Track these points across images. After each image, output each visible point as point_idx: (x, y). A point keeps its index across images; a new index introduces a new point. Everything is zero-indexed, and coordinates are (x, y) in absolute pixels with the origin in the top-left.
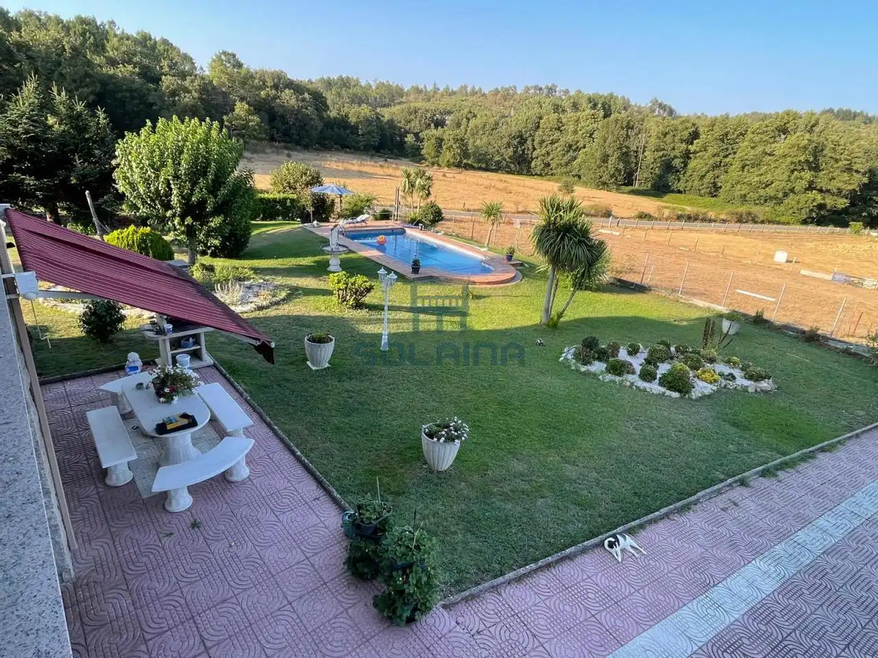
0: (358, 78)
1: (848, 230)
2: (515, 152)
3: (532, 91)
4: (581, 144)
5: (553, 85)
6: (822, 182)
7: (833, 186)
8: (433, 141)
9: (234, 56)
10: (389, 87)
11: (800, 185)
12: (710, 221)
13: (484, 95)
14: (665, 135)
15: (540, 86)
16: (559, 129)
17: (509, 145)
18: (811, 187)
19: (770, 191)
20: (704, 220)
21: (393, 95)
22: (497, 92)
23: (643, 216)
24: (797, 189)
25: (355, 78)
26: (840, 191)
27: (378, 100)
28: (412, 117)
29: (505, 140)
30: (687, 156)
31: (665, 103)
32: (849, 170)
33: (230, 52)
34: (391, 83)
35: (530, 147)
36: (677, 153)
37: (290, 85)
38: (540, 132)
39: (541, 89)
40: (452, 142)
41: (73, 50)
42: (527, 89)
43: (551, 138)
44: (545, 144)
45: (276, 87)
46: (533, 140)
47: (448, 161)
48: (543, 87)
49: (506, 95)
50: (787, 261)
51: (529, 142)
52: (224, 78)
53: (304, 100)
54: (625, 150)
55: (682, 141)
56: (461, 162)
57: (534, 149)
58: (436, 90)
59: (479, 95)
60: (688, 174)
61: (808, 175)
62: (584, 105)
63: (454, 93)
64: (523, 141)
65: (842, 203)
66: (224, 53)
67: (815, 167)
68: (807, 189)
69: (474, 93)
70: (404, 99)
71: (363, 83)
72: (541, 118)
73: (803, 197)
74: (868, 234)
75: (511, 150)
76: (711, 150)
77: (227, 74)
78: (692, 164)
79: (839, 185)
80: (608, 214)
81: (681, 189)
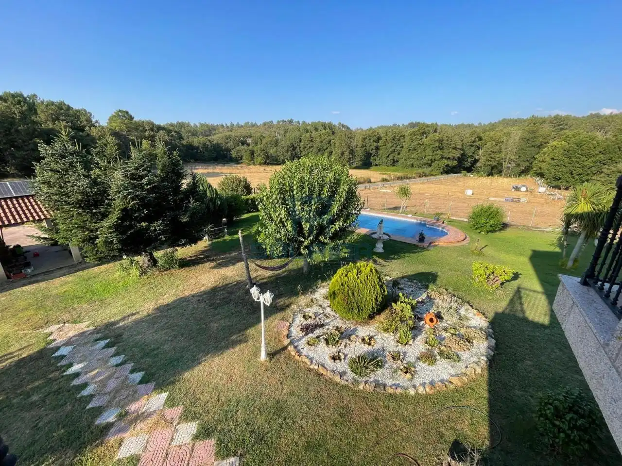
0: (189, 122)
1: (462, 174)
2: (292, 154)
3: (281, 123)
4: (325, 148)
5: (291, 119)
6: (446, 155)
7: (451, 155)
8: (248, 152)
9: (127, 113)
10: (207, 126)
11: (437, 157)
12: (410, 178)
13: (258, 126)
14: (365, 139)
15: (285, 120)
16: (311, 141)
17: (288, 151)
18: (442, 158)
19: (425, 161)
20: (407, 178)
21: (210, 130)
22: (265, 124)
23: (384, 180)
24: (437, 159)
25: (187, 122)
26: (454, 157)
27: (203, 133)
28: (229, 140)
29: (286, 148)
30: (377, 148)
31: (344, 124)
32: (455, 148)
33: (124, 110)
34: (208, 123)
35: (299, 151)
36: (372, 147)
37: (160, 128)
38: (302, 143)
39: (285, 122)
40: (259, 152)
41: (21, 114)
42: (279, 122)
43: (309, 145)
44: (306, 149)
45: (152, 130)
46: (300, 148)
47: (260, 162)
48: (287, 120)
49: (268, 125)
50: (473, 194)
51: (298, 148)
52: (123, 127)
53: (172, 136)
54: (351, 148)
55: (374, 141)
56: (265, 162)
57: (301, 152)
58: (232, 125)
59: (255, 126)
60: (380, 156)
61: (439, 152)
62: (320, 128)
63: (242, 126)
64: (294, 149)
65: (455, 163)
66: (120, 111)
67: (441, 148)
68: (440, 159)
69: (253, 126)
70: (217, 131)
71: (192, 124)
72: (301, 136)
73: (440, 162)
74: (470, 176)
75: (289, 153)
76: (390, 145)
77: (125, 124)
78: (380, 152)
79: (453, 155)
80: (370, 182)
81: (377, 164)
